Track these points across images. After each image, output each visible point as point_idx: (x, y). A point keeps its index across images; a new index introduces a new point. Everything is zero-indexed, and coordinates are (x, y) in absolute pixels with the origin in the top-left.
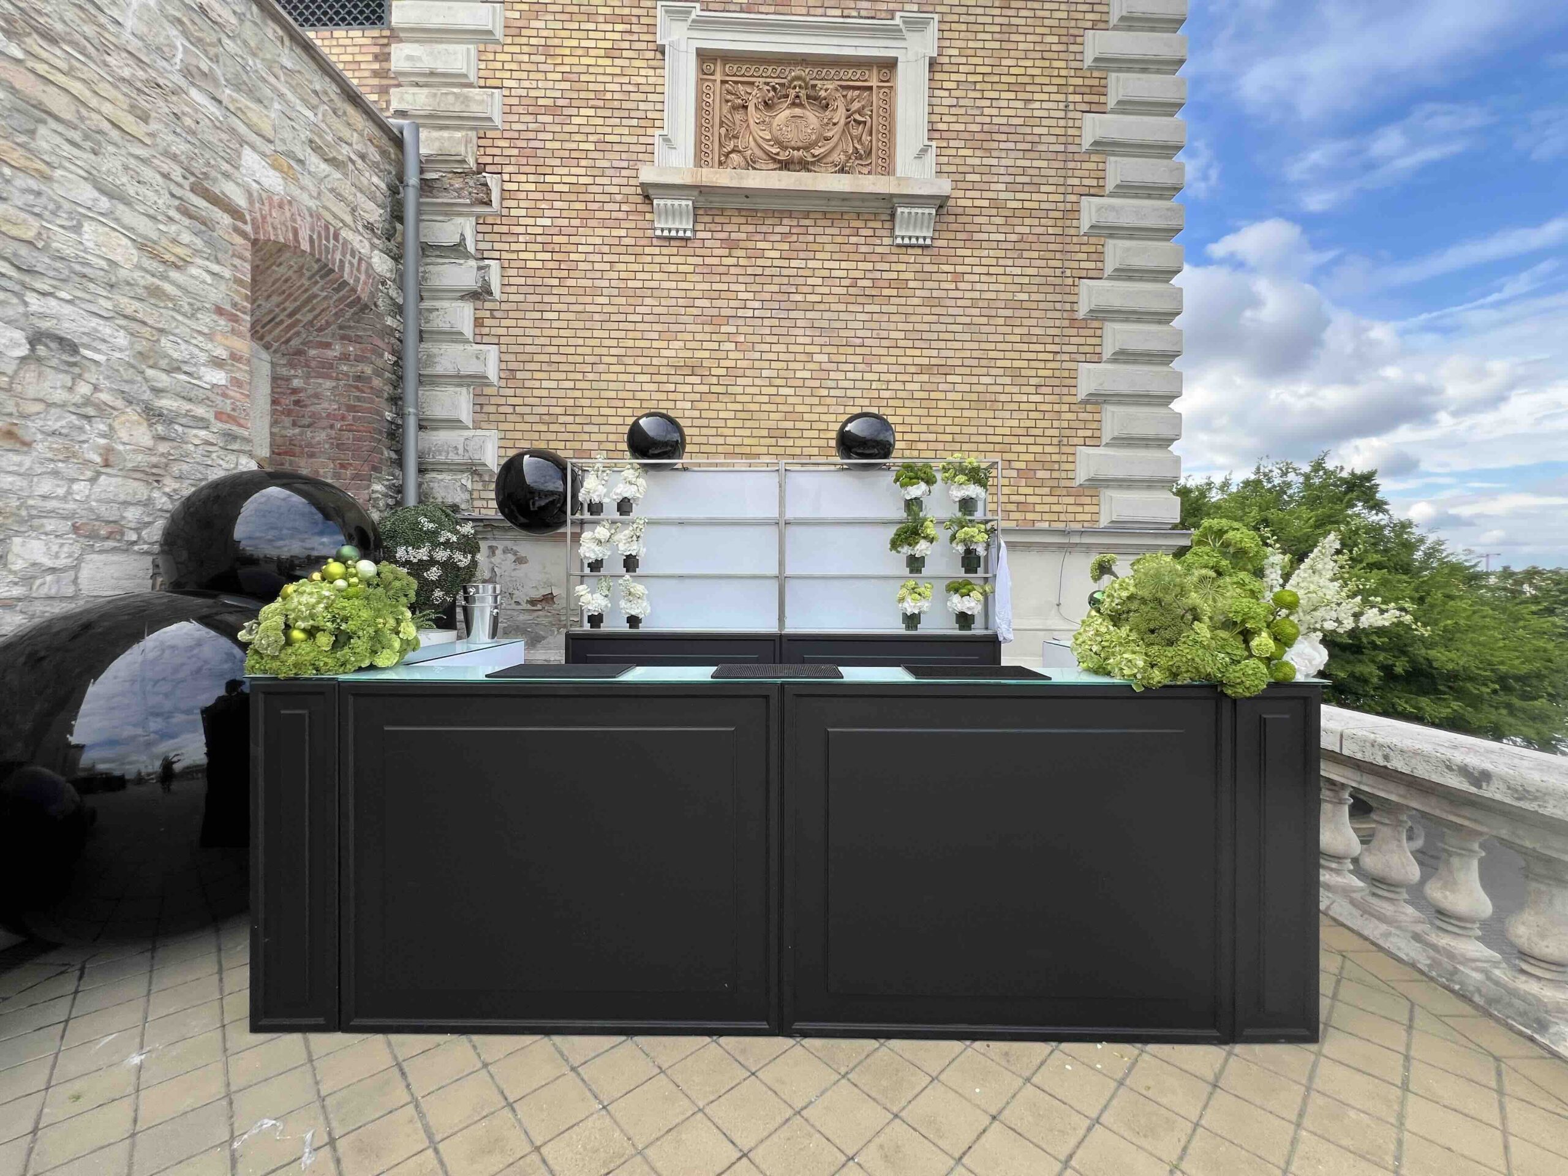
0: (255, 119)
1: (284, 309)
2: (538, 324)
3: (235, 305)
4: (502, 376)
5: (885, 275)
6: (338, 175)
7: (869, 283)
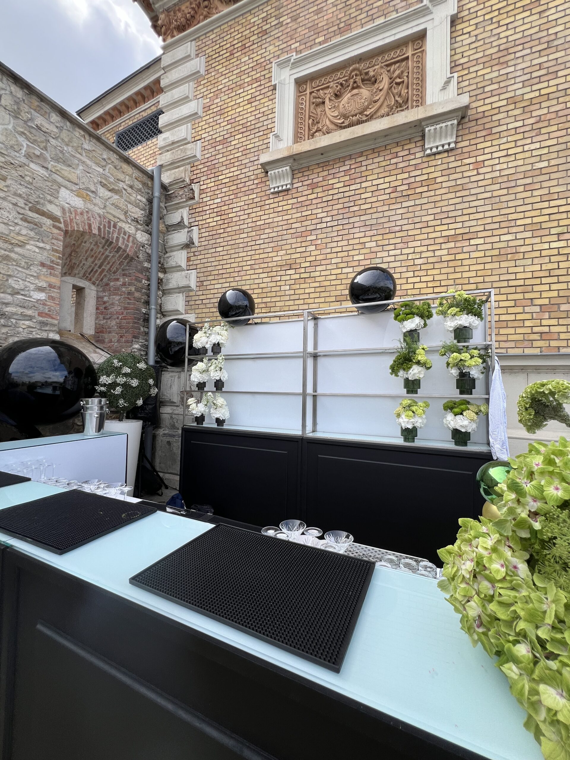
0: (66, 174)
1: (96, 265)
2: (214, 255)
3: (52, 262)
4: (197, 285)
5: (418, 179)
6: (117, 197)
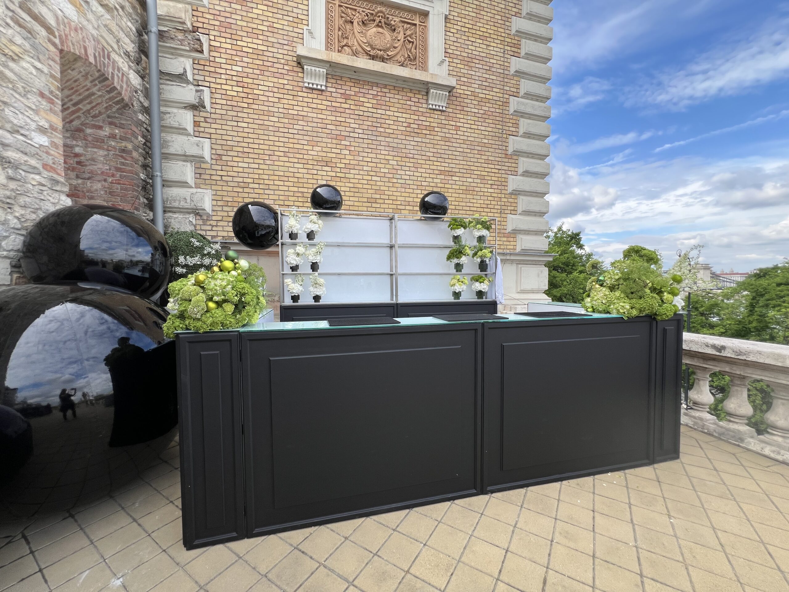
1: (71, 100)
2: (235, 129)
3: (51, 92)
4: (213, 157)
5: (424, 123)
6: (108, 16)
7: (416, 126)
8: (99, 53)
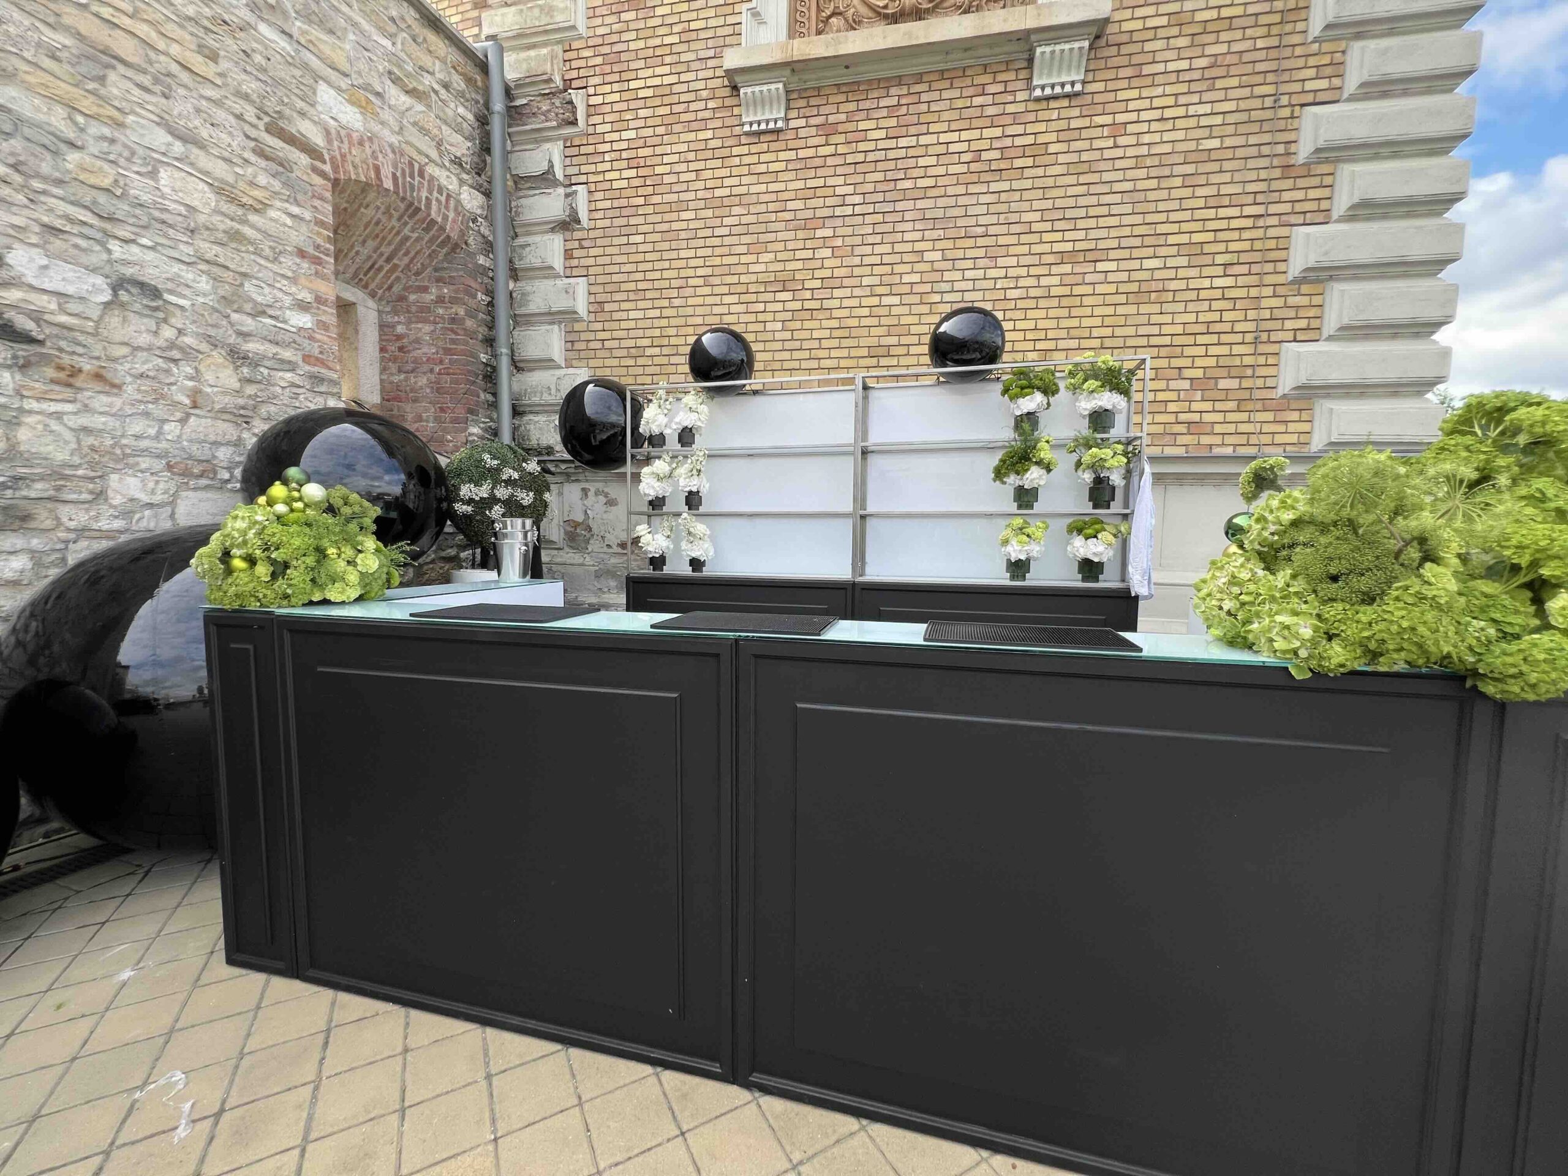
0: (327, 50)
1: (382, 254)
2: (625, 249)
3: (317, 247)
4: (592, 310)
5: (1019, 141)
6: (420, 108)
7: (996, 154)
8: (403, 171)
